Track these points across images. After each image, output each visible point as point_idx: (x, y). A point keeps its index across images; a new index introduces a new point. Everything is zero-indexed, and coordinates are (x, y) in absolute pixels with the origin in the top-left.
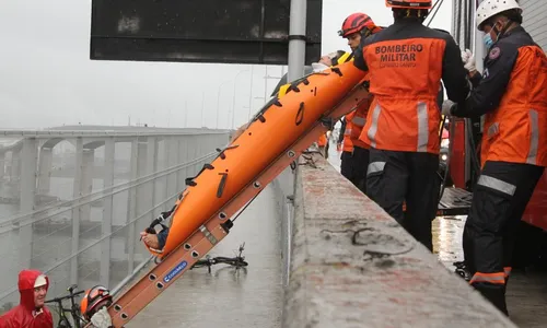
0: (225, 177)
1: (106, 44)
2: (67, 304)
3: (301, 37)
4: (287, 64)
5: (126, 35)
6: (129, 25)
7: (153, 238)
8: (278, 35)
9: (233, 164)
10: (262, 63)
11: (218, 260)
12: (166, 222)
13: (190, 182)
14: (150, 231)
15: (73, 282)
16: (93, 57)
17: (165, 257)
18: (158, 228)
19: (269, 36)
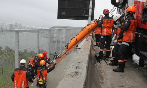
0: (77, 39)
1: (60, 16)
2: (55, 55)
3: (90, 16)
4: (88, 20)
5: (63, 15)
6: (63, 13)
7: (66, 48)
8: (87, 15)
9: (78, 37)
10: (84, 20)
11: (78, 48)
12: (68, 45)
13: (71, 39)
14: (66, 46)
15: (56, 51)
16: (58, 19)
17: (68, 50)
18: (67, 46)
19: (85, 16)
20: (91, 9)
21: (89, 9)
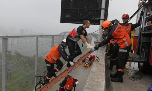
3: (103, 19)
6: (68, 16)
8: (98, 19)
16: (61, 22)
19: (96, 19)
20: (104, 10)
21: (101, 11)
